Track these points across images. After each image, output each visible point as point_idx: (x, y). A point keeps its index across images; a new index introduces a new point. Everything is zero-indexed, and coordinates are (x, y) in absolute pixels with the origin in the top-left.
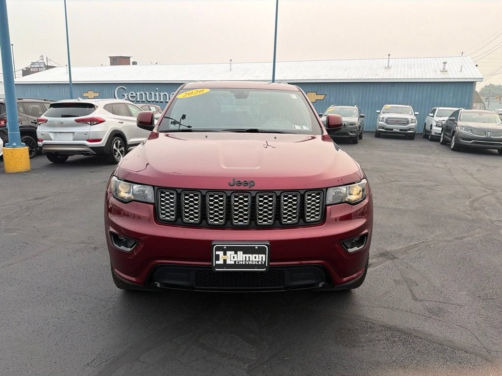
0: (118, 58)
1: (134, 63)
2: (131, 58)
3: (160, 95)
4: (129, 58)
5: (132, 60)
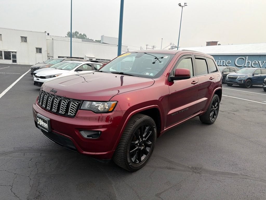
0: (211, 43)
1: (219, 45)
2: (218, 42)
3: (221, 62)
4: (217, 42)
5: (218, 43)
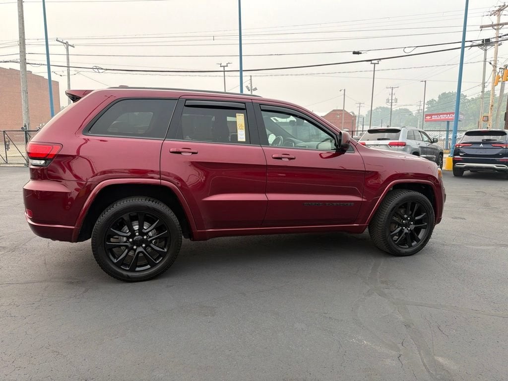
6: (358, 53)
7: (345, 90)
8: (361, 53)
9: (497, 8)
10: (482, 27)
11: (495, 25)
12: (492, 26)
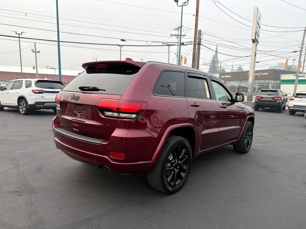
6: (124, 40)
7: (96, 59)
8: (125, 41)
9: (177, 27)
10: (171, 35)
11: (177, 35)
12: (176, 35)
